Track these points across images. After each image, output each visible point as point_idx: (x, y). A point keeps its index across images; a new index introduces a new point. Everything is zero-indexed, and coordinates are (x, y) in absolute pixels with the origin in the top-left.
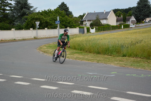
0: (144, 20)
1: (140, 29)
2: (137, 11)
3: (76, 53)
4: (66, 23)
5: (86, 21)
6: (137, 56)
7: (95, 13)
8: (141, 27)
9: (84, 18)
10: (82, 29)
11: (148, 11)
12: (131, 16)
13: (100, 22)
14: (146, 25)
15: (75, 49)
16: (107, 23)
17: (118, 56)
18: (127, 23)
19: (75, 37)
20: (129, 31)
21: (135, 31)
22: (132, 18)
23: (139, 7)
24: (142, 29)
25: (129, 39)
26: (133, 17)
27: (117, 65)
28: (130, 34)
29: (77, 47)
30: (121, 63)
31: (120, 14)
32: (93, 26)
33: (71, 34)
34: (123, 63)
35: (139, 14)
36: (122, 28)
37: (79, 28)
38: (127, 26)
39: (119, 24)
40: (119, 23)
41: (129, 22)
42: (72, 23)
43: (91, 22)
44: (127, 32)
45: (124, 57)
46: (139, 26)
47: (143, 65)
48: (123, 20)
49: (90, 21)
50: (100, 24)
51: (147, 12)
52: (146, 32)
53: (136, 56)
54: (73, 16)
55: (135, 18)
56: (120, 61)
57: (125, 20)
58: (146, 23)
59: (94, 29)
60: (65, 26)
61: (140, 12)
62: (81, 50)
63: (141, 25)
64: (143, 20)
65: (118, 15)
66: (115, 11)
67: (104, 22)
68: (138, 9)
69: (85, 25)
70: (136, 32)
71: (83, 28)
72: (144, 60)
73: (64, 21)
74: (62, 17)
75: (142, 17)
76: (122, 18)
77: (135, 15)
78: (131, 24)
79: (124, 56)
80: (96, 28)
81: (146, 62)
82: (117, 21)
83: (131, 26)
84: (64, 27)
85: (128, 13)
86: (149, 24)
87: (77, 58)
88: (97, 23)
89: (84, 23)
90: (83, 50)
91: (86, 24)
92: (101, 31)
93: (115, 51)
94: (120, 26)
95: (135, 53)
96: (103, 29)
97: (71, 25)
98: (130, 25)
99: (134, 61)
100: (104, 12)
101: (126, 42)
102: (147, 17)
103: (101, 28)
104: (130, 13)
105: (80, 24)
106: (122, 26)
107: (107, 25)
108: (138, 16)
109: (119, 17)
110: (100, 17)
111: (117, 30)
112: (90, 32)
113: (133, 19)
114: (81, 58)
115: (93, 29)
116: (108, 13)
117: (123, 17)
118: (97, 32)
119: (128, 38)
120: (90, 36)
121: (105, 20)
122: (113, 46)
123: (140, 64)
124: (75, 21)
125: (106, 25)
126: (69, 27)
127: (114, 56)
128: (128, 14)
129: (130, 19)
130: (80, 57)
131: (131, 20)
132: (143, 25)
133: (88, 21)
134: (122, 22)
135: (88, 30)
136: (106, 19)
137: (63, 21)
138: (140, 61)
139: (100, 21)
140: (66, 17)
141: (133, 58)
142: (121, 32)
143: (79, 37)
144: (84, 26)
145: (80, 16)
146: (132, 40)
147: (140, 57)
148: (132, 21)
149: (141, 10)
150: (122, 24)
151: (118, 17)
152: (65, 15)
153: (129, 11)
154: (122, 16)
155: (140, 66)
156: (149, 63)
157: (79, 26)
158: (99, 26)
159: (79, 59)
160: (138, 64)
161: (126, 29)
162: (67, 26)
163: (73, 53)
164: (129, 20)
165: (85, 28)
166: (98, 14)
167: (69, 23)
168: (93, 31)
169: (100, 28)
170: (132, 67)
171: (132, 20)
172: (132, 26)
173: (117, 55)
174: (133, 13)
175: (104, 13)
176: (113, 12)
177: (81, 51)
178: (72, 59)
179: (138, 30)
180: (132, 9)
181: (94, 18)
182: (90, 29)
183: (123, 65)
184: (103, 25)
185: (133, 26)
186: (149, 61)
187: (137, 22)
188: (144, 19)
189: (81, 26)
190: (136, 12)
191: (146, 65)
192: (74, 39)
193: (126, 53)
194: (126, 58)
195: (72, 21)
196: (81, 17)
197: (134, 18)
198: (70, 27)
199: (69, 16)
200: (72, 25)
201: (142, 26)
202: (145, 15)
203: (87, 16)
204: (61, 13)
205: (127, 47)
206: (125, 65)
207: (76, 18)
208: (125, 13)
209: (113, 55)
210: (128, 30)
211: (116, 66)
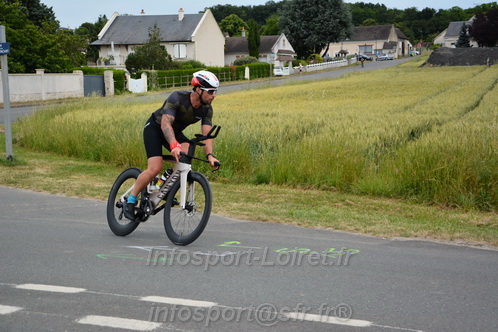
0: (323, 52)
1: (311, 81)
2: (297, 15)
3: (80, 169)
4: (29, 51)
5: (109, 46)
6: (306, 180)
7: (143, 19)
8: (313, 77)
9: (101, 35)
10: (95, 79)
11: (335, 18)
12: (276, 32)
13: (166, 54)
14: (329, 70)
15: (73, 153)
16: (191, 57)
17: (238, 183)
18: (262, 60)
19: (72, 109)
20: (272, 90)
21: (295, 88)
22: (281, 42)
23: (304, 2)
24: (316, 81)
25: (275, 118)
26: (283, 37)
27: (237, 214)
28: (275, 99)
29: (79, 147)
30: (251, 205)
31: (235, 25)
32: (137, 67)
33: (50, 97)
34: (259, 206)
35: (306, 28)
36: (244, 79)
37: (85, 72)
38: (263, 72)
39: (236, 63)
40: (233, 59)
41: (268, 55)
42: (56, 53)
43: (131, 51)
44: (266, 91)
45: (260, 182)
46: (306, 73)
47: (330, 213)
48: (250, 47)
49: (126, 46)
50: (163, 61)
51: (333, 23)
52: (330, 94)
53: (304, 181)
54: (58, 26)
55: (290, 42)
56: (248, 199)
57: (255, 47)
58: (329, 60)
59: (144, 77)
60: (25, 62)
61: (308, 21)
62: (98, 159)
63: (311, 67)
64: (318, 52)
65: (229, 27)
66: (220, 13)
67: (178, 53)
68: (301, 9)
69: (107, 63)
70: (296, 95)
71: (100, 73)
72: (332, 194)
73: (22, 43)
74: (14, 28)
75: (314, 38)
76: (246, 40)
77: (292, 31)
78: (277, 64)
79: (262, 180)
80: (148, 75)
81: (340, 204)
82: (228, 50)
83: (276, 72)
84: (22, 68)
85: (265, 23)
86: (339, 65)
87: (84, 189)
88: (153, 56)
89: (103, 54)
90: (107, 160)
91: (112, 58)
92: (168, 87)
93: (227, 165)
94: (237, 70)
95: (299, 170)
96: (177, 80)
97: (52, 62)
98: (273, 68)
99: (297, 201)
100: (177, 16)
101: (267, 129)
102: (332, 41)
103: (170, 75)
104: (272, 23)
105: (87, 56)
106: (247, 70)
107: (190, 66)
108: (302, 35)
109: (234, 37)
110: (165, 35)
111: (227, 83)
112: (127, 90)
113: (284, 44)
114: (99, 189)
115: (139, 77)
116: (192, 20)
117: (250, 36)
118: (155, 90)
119: (274, 115)
120: (131, 104)
121: (182, 46)
122: (223, 145)
123: (321, 209)
124: (68, 44)
125: (187, 63)
126: (43, 66)
127: (224, 182)
128: (265, 27)
129: (272, 44)
130: (97, 185)
131: (276, 49)
132: (318, 66)
133: (118, 46)
134: (246, 56)
135: (120, 84)
136: (187, 41)
137: (17, 43)
138: (320, 198)
139: (163, 48)
140: (31, 26)
141: (294, 187)
142: (243, 94)
143: (85, 107)
144: (103, 66)
145: (86, 26)
146: (288, 122)
147: (319, 186)
148: (279, 51)
149: (309, 12)
150: (246, 63)
151: (231, 35)
152: (24, 19)
153: (267, 16)
154: (244, 34)
155: (319, 216)
156: (348, 204)
157: (82, 63)
158: (161, 69)
159: (93, 195)
160: (313, 212)
161: (259, 80)
162: (35, 64)
163: (66, 172)
164: (268, 49)
165: (106, 73)
166: (155, 23)
167: (43, 52)
168: (138, 85)
169: (165, 74)
170: (294, 222)
171: (282, 48)
172: (280, 72)
173: (236, 177)
174: (285, 24)
175: (181, 18)
176: (211, 15)
177: (99, 164)
178: (64, 195)
179: (304, 87)
180: (279, 10)
181: (142, 38)
182: (128, 76)
183: (261, 216)
184: (176, 66)
185: (286, 72)
186: (348, 198)
187: (298, 58)
188: (323, 46)
189: (91, 66)
190: (294, 19)
191: (340, 212)
192: (69, 115)
193: (268, 171)
194: (268, 187)
195: (54, 44)
196: (91, 30)
197: (286, 41)
198: (48, 68)
199: (41, 26)
200: (56, 62)
201: (316, 72)
202: (324, 34)
203: (114, 28)
204: (9, 11)
205: (272, 149)
206: (267, 213)
207: (71, 32)
208: (255, 23)
209: (221, 179)
210: (268, 87)
211: (234, 220)
